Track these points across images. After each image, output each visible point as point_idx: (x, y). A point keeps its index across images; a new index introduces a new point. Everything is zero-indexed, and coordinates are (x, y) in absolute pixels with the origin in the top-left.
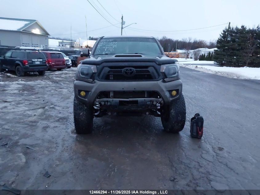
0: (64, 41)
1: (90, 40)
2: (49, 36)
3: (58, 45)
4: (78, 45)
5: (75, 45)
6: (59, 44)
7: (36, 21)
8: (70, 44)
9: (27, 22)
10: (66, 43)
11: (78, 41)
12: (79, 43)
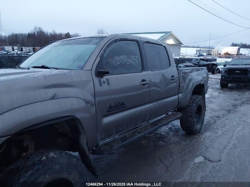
0: (202, 49)
1: (233, 46)
2: (182, 46)
3: (195, 53)
4: (217, 52)
5: (213, 52)
6: (197, 52)
7: (171, 33)
8: (207, 52)
9: (163, 35)
10: (202, 51)
11: (216, 48)
12: (217, 51)
